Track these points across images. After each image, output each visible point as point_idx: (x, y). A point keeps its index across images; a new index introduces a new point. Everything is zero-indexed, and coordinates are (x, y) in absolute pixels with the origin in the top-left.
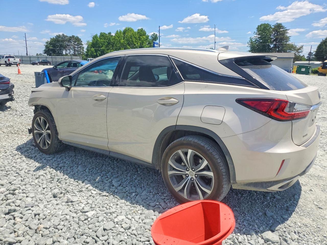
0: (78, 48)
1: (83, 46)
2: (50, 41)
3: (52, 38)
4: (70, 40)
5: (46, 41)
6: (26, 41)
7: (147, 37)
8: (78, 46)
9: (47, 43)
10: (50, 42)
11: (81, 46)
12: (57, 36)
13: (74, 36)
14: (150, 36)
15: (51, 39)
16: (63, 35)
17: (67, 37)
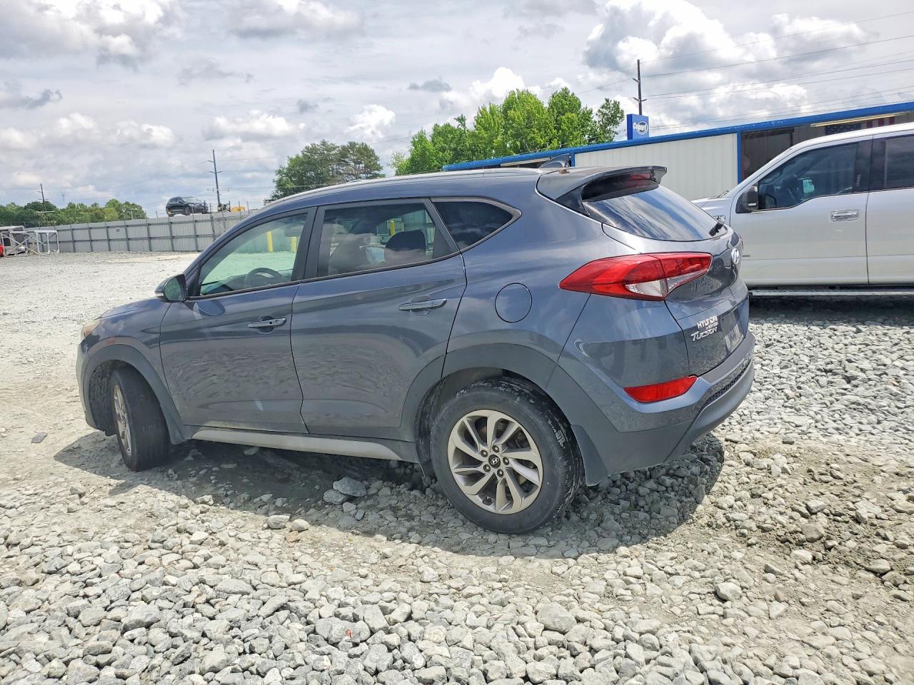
1: (381, 172)
2: (286, 165)
3: (294, 157)
4: (345, 156)
5: (277, 168)
6: (216, 174)
7: (587, 115)
9: (280, 172)
10: (289, 169)
11: (377, 172)
12: (307, 148)
13: (355, 144)
14: (595, 111)
15: (292, 160)
16: (324, 143)
17: (334, 149)
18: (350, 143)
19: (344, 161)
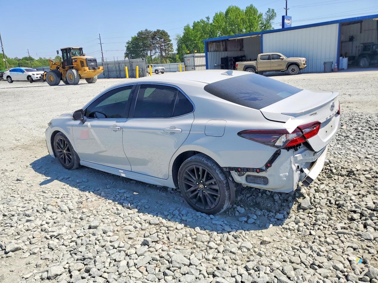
0: (165, 45)
1: (171, 43)
2: (130, 40)
3: (134, 36)
4: (155, 36)
6: (101, 44)
7: (260, 16)
8: (165, 43)
9: (128, 43)
10: (132, 42)
11: (169, 42)
12: (139, 32)
13: (159, 30)
15: (132, 38)
16: (146, 30)
17: (151, 32)
18: (158, 30)
19: (155, 38)
